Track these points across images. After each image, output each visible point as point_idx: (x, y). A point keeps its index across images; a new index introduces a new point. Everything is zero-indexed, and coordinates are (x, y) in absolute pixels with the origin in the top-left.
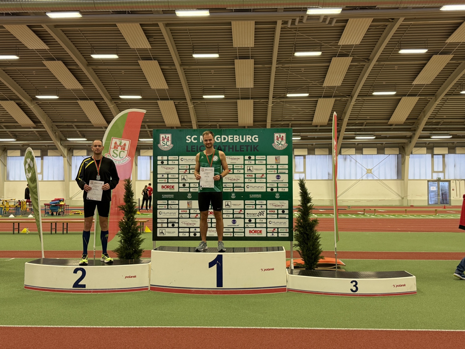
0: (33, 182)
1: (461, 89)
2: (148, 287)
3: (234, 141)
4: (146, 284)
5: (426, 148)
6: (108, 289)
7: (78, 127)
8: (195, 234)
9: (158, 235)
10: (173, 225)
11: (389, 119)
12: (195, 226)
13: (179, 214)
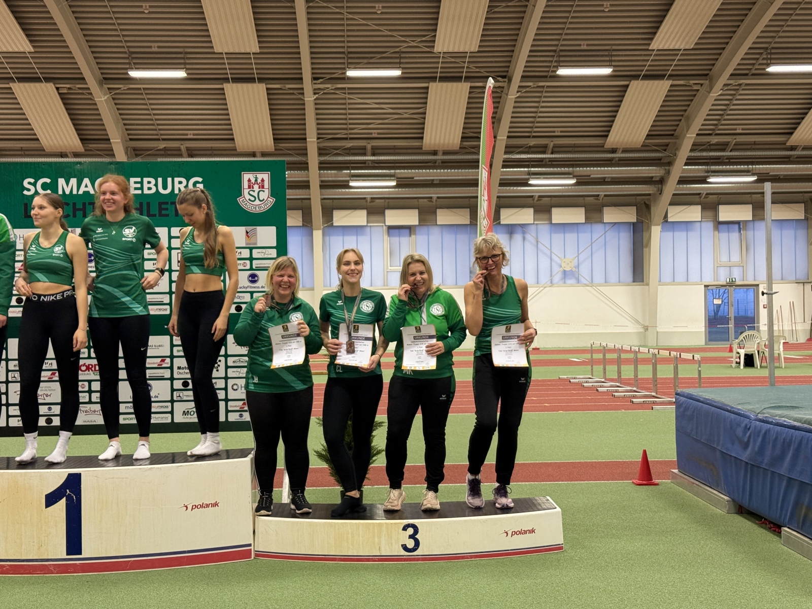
1: (769, 62)
3: (143, 191)
5: (699, 207)
8: (49, 421)
11: (607, 136)
12: (48, 400)
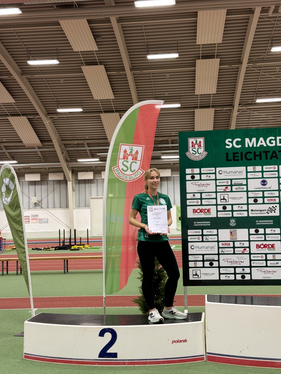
0: (15, 209)
2: (204, 355)
4: (200, 351)
6: (150, 360)
7: (7, 148)
8: (243, 277)
9: (191, 278)
10: (211, 264)
12: (242, 265)
13: (219, 248)
